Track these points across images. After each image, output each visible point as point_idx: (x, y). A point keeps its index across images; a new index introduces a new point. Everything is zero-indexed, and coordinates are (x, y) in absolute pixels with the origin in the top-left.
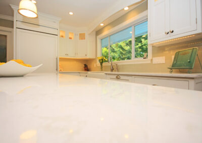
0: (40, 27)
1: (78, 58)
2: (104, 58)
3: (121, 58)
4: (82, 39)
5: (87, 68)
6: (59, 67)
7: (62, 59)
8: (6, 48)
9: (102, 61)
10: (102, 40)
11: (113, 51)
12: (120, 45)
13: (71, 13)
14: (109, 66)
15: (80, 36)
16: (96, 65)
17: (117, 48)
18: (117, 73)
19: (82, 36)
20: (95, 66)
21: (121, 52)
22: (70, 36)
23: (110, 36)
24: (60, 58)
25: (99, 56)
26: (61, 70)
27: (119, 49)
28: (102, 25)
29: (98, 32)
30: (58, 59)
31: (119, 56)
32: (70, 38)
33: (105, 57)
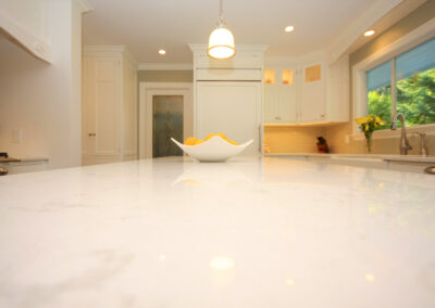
0: (236, 71)
1: (302, 124)
2: (378, 119)
3: (427, 114)
4: (312, 80)
5: (323, 146)
6: (263, 144)
7: (269, 129)
8: (182, 116)
9: (369, 129)
10: (367, 72)
11: (401, 97)
12: (426, 79)
13: (289, 29)
14: (394, 139)
15: (307, 74)
16: (351, 138)
17: (414, 88)
18: (424, 158)
19: (313, 74)
20: (347, 140)
21: (427, 97)
22: (285, 78)
23: (395, 58)
24: (266, 127)
25: (361, 116)
26: (266, 152)
27: (419, 89)
28: (370, 33)
29: (357, 54)
30: (263, 129)
31: (421, 108)
32: (286, 82)
33: (381, 116)
